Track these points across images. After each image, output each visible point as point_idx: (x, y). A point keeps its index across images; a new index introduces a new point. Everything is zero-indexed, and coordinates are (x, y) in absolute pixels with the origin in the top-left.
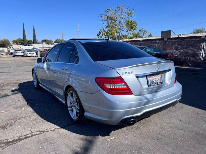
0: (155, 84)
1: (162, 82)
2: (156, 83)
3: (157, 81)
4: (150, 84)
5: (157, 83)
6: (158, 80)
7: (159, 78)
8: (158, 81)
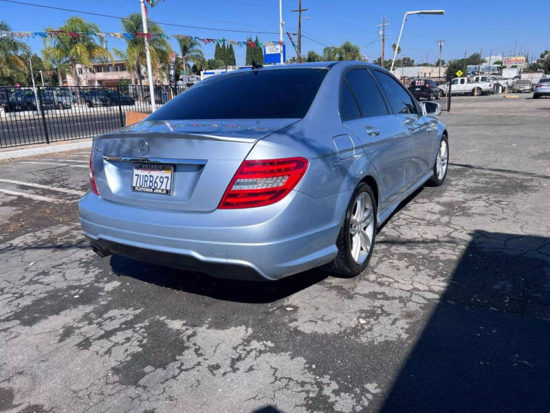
0: (147, 190)
1: (168, 188)
2: (150, 187)
3: (155, 182)
4: (134, 185)
5: (154, 190)
6: (158, 181)
7: (162, 177)
8: (160, 184)
